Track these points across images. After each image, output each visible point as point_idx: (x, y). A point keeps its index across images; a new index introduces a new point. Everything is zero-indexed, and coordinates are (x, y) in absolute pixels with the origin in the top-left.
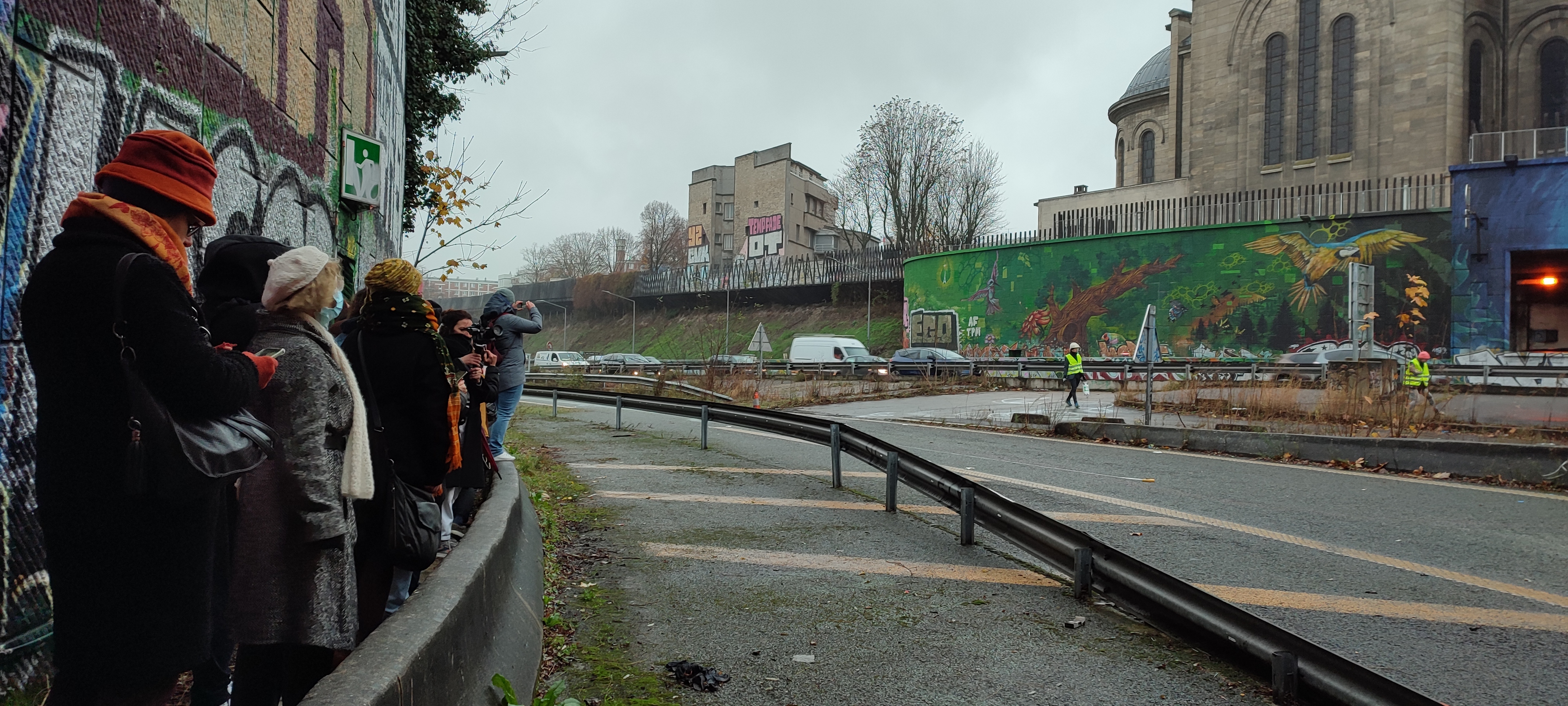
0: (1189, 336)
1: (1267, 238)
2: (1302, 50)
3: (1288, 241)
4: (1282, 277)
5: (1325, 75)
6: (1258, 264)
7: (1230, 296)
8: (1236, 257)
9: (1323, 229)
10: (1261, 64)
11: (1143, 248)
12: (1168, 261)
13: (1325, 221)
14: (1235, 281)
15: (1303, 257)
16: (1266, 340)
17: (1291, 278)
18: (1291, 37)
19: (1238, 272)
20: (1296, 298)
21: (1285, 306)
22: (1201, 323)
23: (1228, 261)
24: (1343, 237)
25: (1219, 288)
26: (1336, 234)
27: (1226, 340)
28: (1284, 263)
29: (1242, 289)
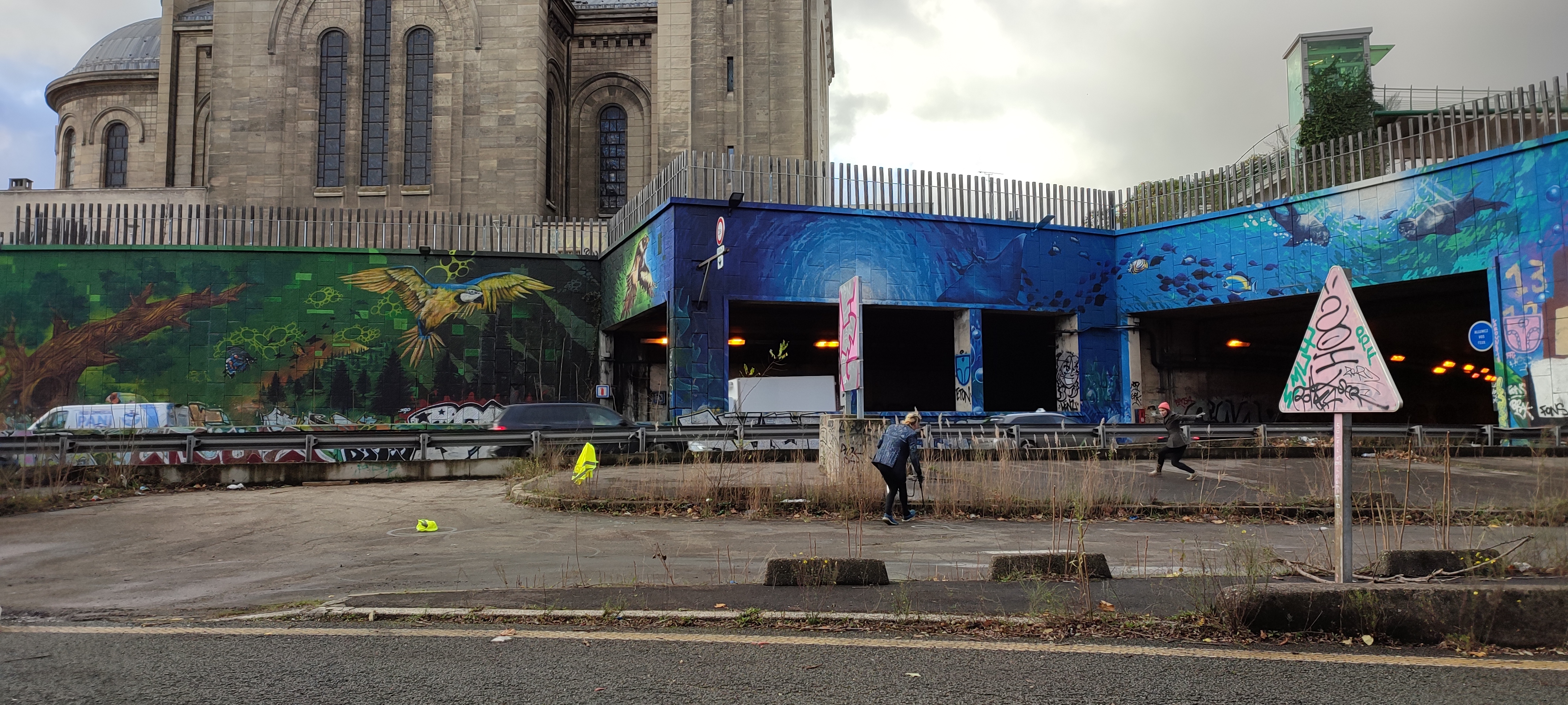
0: (257, 397)
1: (372, 271)
2: (367, 56)
3: (399, 276)
4: (391, 322)
5: (397, 90)
6: (359, 302)
7: (319, 344)
8: (329, 293)
9: (442, 266)
10: (311, 61)
11: (183, 271)
12: (226, 291)
13: (444, 257)
14: (328, 324)
15: (417, 298)
16: (368, 403)
17: (401, 324)
18: (354, 38)
19: (332, 312)
20: (408, 349)
21: (394, 359)
22: (276, 380)
23: (316, 297)
24: (465, 278)
25: (304, 333)
26: (456, 273)
27: (314, 403)
28: (393, 305)
29: (336, 335)
